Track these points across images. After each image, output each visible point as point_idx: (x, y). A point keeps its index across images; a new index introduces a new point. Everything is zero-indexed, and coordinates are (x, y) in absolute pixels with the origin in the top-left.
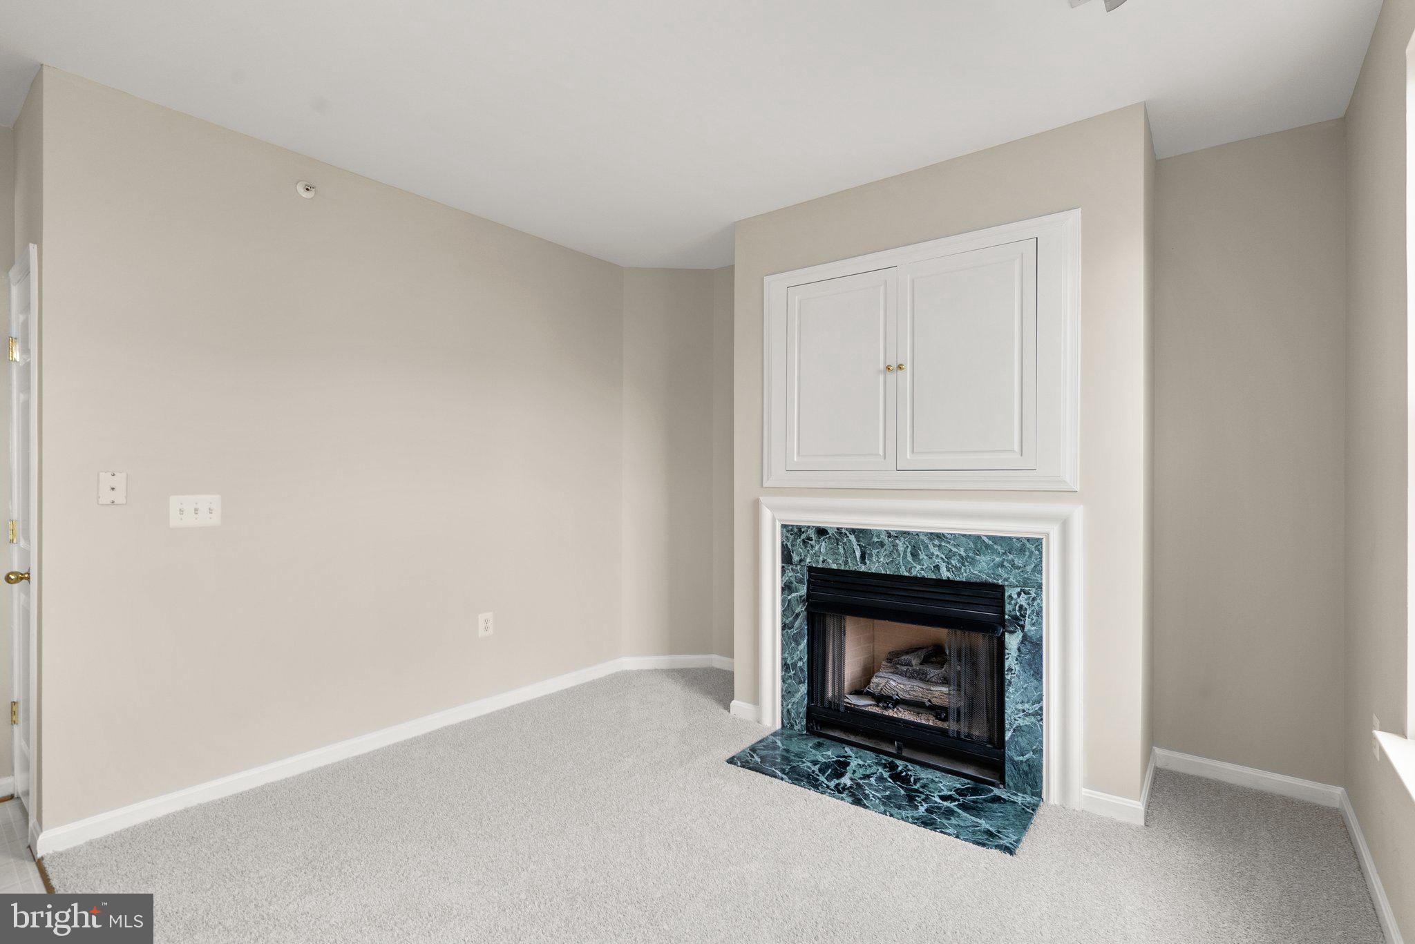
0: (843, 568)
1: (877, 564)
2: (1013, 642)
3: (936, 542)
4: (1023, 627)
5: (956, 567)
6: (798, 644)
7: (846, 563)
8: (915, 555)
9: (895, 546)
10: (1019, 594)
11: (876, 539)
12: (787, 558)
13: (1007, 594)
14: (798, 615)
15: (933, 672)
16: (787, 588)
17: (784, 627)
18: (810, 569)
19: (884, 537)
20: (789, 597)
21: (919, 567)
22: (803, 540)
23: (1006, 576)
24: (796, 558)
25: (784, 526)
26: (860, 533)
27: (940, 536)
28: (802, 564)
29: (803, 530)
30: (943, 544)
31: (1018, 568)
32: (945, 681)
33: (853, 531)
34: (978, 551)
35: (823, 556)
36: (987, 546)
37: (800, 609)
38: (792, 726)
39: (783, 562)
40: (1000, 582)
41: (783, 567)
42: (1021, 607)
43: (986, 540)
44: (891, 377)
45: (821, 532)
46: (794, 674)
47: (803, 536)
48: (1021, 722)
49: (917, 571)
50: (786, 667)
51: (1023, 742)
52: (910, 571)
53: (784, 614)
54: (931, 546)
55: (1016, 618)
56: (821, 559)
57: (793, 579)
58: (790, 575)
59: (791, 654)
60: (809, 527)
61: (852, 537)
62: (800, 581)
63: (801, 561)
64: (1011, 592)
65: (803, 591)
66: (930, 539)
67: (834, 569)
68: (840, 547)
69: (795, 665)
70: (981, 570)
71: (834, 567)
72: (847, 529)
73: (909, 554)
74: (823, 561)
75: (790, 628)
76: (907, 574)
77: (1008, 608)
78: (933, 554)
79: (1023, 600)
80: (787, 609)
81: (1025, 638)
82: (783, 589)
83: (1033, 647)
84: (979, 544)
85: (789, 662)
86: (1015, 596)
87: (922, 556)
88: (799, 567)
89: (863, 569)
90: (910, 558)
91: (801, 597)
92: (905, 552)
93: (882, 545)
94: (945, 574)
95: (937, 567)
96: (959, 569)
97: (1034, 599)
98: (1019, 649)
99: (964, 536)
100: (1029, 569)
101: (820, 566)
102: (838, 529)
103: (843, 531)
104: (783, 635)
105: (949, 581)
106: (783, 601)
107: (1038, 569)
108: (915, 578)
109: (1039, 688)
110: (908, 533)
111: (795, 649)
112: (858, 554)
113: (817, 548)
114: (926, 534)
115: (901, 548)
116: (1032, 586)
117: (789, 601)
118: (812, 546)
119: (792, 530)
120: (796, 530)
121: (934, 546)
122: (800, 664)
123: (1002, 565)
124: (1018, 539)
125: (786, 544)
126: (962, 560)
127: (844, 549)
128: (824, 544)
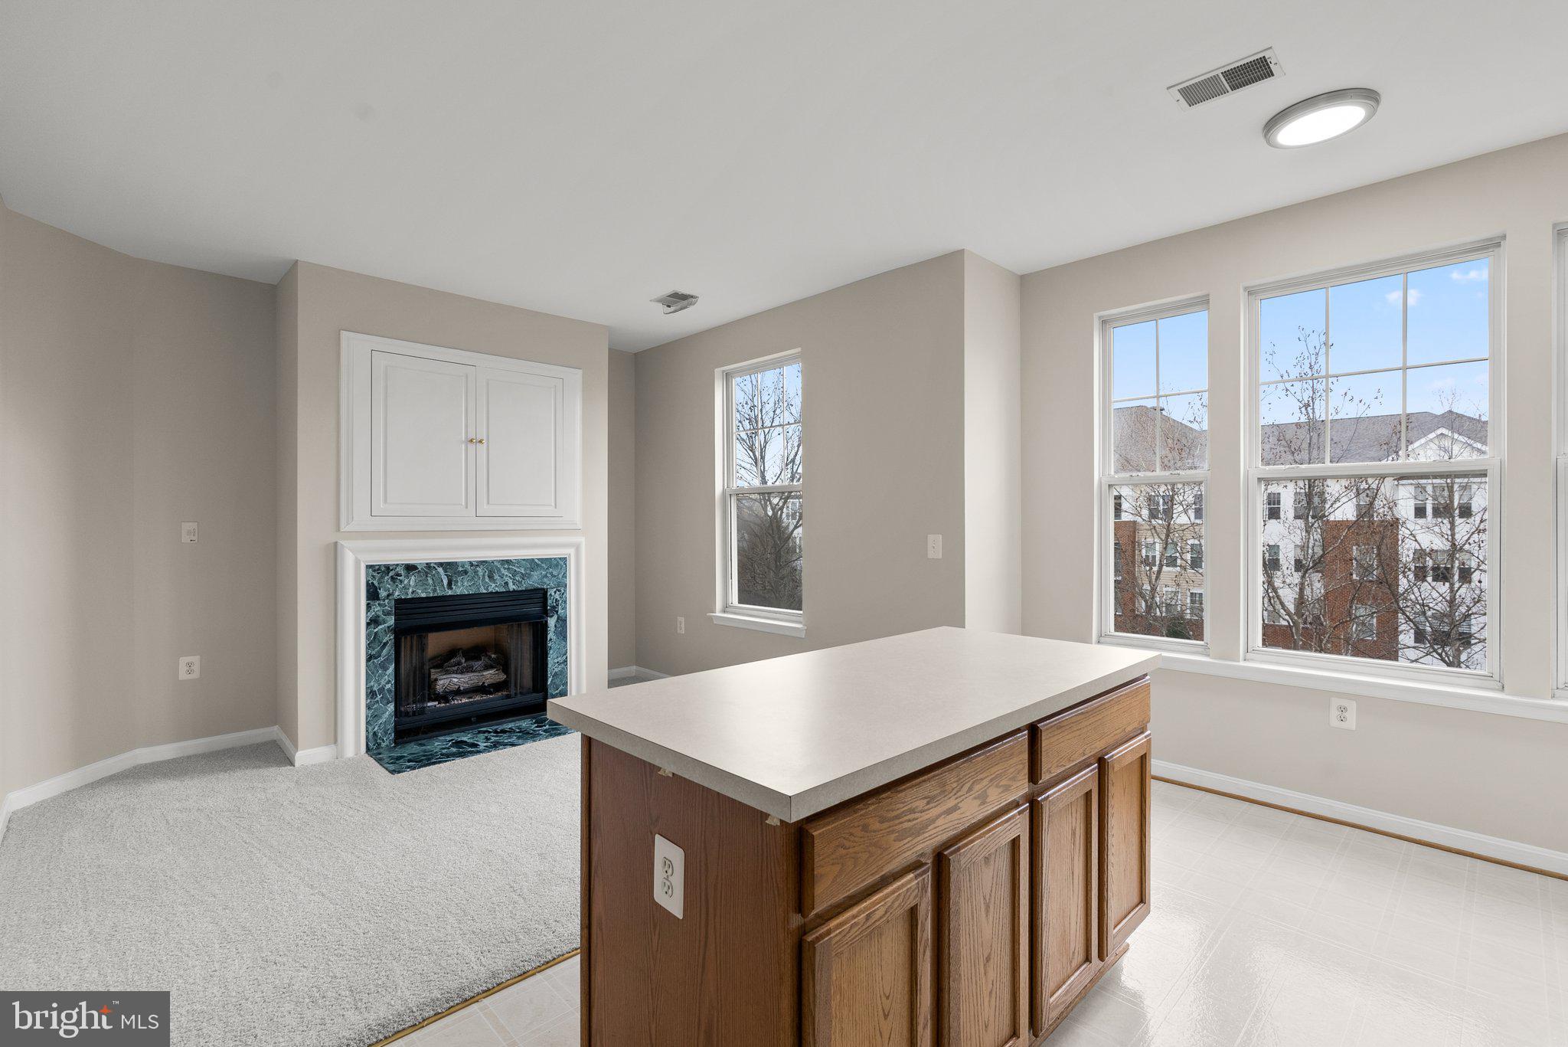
0: (431, 595)
1: (462, 588)
2: (552, 622)
3: (506, 566)
4: (557, 612)
5: (518, 581)
6: (385, 669)
7: (435, 590)
8: (491, 577)
9: (476, 572)
10: (555, 592)
11: (461, 569)
12: (373, 594)
13: (549, 594)
14: (385, 644)
15: (477, 664)
16: (373, 622)
17: (370, 658)
18: (399, 602)
19: (467, 567)
20: (375, 631)
21: (494, 585)
22: (392, 577)
23: (548, 582)
24: (383, 593)
25: (369, 567)
26: (447, 566)
27: (508, 562)
28: (390, 598)
29: (391, 568)
30: (511, 567)
31: (555, 576)
32: (487, 667)
33: (441, 564)
34: (532, 569)
35: (413, 588)
36: (538, 565)
37: (389, 638)
38: (379, 744)
39: (368, 598)
40: (545, 587)
41: (368, 604)
42: (556, 599)
43: (537, 561)
44: (471, 447)
45: (410, 568)
46: (382, 698)
47: (391, 574)
48: (556, 670)
49: (493, 588)
50: (371, 694)
51: (557, 681)
52: (487, 589)
53: (369, 646)
54: (502, 570)
55: (554, 607)
56: (411, 590)
57: (380, 613)
58: (376, 610)
59: (377, 681)
60: (397, 565)
61: (440, 570)
62: (388, 614)
63: (388, 596)
64: (551, 592)
65: (391, 621)
66: (502, 565)
67: (423, 598)
68: (429, 578)
69: (381, 690)
70: (534, 581)
71: (424, 595)
72: (435, 563)
73: (486, 577)
74: (413, 592)
75: (376, 658)
76: (484, 591)
77: (549, 602)
78: (503, 574)
79: (557, 596)
80: (373, 641)
81: (558, 618)
82: (368, 624)
83: (563, 621)
84: (533, 564)
85: (375, 689)
86: (553, 594)
87: (496, 577)
88: (387, 601)
89: (450, 593)
90: (487, 580)
91: (388, 627)
92: (484, 576)
93: (466, 572)
94: (512, 587)
95: (506, 583)
96: (520, 582)
97: (563, 594)
98: (555, 626)
99: (524, 560)
100: (560, 576)
101: (409, 597)
102: (427, 564)
103: (432, 565)
104: (367, 666)
105: (514, 591)
106: (368, 636)
107: (564, 576)
108: (491, 593)
109: (565, 646)
110: (486, 562)
111: (381, 676)
112: (445, 582)
113: (406, 582)
114: (499, 561)
115: (481, 574)
116: (562, 586)
117: (376, 633)
118: (401, 581)
119: (378, 569)
120: (383, 569)
121: (505, 569)
122: (388, 686)
123: (546, 576)
124: (555, 559)
125: (372, 583)
126: (523, 576)
127: (433, 580)
128: (413, 578)
